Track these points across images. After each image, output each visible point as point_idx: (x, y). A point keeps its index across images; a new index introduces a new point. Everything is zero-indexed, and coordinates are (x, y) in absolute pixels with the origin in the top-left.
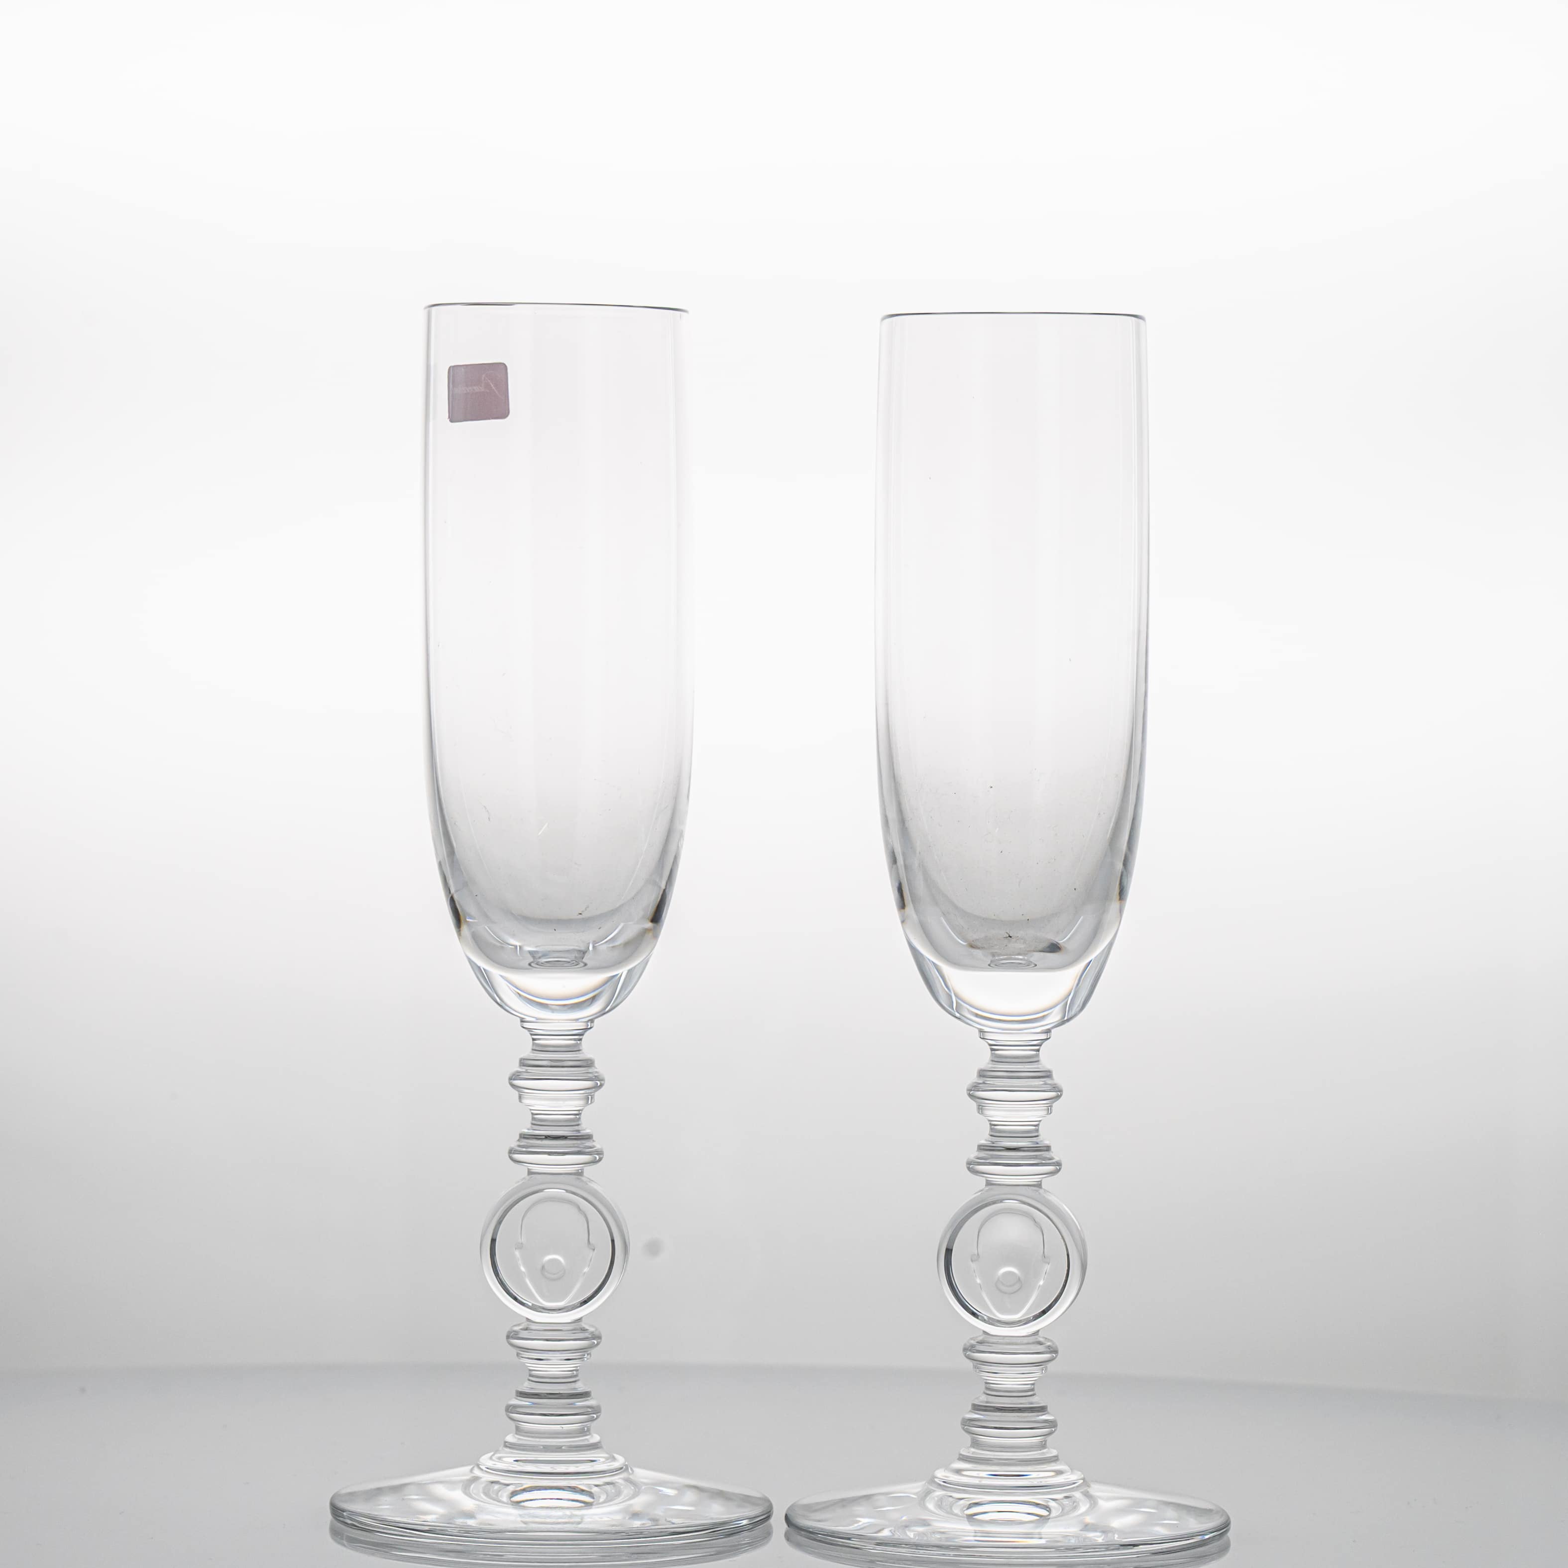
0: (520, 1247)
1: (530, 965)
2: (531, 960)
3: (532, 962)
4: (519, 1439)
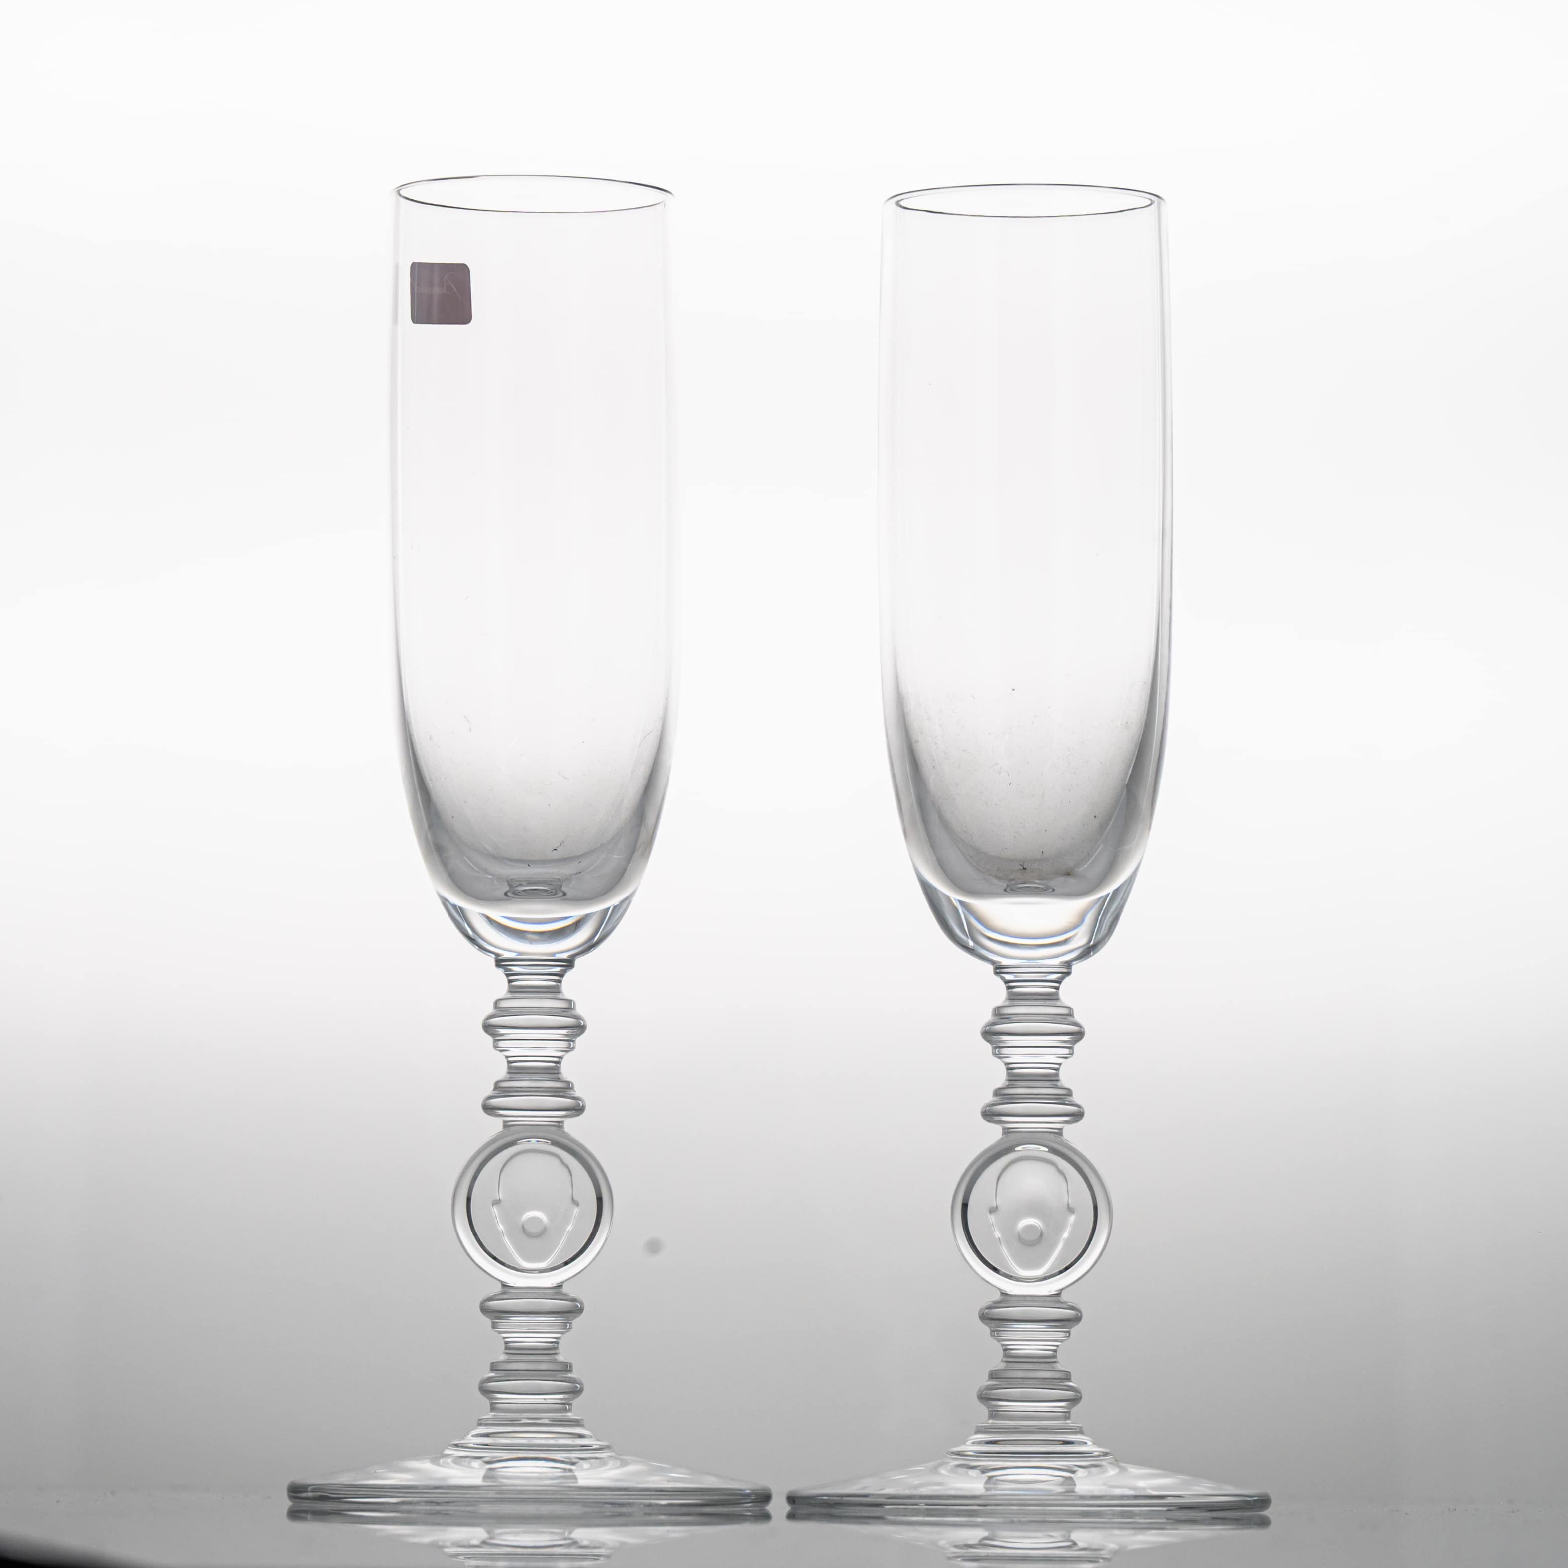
0: (496, 1202)
1: (506, 894)
2: (507, 888)
3: (509, 891)
4: (494, 1415)
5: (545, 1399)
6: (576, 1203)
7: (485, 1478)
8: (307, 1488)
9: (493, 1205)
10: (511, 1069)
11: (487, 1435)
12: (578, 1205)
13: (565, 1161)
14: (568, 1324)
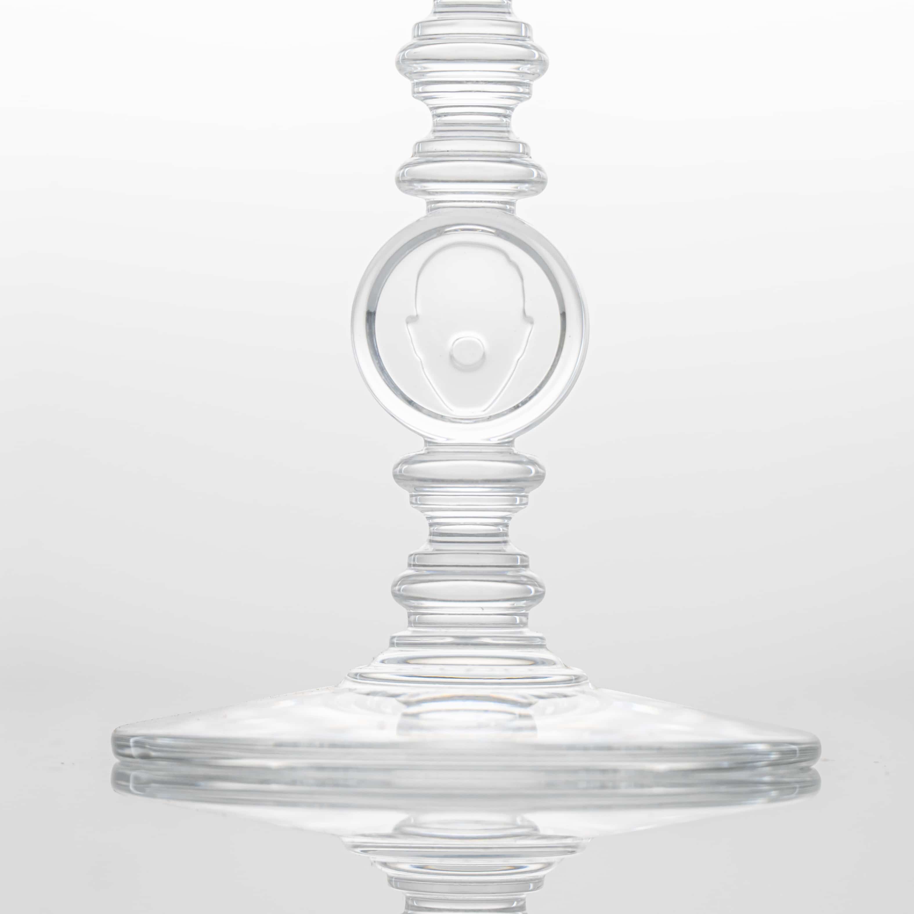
0: (412, 319)
4: (414, 631)
5: (482, 608)
6: (528, 320)
7: (401, 727)
8: (128, 741)
9: (407, 323)
10: (436, 126)
11: (406, 661)
12: (532, 323)
13: (513, 258)
14: (518, 498)
